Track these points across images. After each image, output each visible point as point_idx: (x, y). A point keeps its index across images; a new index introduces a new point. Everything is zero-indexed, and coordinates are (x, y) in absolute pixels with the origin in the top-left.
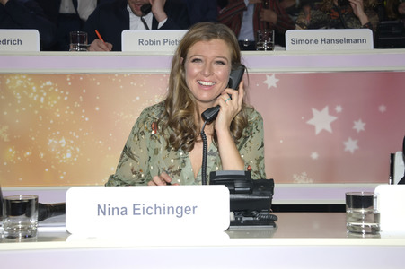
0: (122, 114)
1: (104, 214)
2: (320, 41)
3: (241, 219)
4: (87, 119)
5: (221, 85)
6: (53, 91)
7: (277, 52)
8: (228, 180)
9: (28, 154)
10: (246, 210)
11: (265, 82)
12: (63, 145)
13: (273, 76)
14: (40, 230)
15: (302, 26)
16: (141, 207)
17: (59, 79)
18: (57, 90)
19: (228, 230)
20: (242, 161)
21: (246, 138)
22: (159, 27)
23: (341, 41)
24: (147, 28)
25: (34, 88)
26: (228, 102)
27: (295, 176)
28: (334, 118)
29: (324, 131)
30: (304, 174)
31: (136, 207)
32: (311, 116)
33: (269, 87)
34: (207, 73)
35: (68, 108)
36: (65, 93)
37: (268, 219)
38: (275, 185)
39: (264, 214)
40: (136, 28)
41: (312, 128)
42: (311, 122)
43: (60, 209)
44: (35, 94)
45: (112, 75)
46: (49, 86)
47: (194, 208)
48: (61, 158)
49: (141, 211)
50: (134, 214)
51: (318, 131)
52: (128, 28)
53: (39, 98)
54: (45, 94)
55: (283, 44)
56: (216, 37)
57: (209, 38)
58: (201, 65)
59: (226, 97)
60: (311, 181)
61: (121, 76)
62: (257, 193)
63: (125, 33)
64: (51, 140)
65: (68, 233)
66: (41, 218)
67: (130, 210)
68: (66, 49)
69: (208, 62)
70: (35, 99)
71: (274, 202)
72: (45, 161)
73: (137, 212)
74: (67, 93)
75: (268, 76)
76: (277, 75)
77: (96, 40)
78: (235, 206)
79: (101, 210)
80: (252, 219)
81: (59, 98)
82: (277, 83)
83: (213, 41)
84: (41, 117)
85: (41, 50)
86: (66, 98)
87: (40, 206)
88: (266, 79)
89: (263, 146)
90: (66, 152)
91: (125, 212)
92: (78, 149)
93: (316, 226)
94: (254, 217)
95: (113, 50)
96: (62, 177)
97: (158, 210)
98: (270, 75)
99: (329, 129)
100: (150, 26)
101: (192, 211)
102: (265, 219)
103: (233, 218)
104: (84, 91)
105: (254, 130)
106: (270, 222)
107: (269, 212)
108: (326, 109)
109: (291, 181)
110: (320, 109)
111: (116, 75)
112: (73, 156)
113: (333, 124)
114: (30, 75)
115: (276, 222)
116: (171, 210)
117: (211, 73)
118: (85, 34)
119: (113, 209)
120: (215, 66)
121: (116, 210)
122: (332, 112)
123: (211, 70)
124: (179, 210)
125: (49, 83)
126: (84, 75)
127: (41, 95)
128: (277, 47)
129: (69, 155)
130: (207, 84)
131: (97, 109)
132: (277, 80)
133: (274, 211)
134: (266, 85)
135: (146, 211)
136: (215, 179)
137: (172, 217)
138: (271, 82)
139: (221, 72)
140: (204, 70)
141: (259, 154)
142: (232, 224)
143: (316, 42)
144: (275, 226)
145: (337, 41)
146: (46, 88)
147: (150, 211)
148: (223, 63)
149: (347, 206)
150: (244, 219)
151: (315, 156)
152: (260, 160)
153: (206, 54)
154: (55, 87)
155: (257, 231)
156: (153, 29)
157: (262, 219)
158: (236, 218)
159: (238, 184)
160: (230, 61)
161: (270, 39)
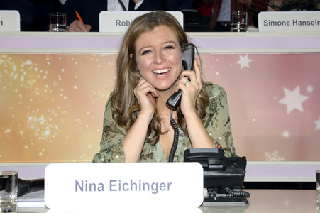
0: (99, 92)
1: (82, 189)
2: (292, 23)
3: (215, 195)
4: (65, 98)
5: (176, 69)
6: (33, 69)
7: (251, 33)
8: (201, 158)
9: (8, 131)
10: (219, 187)
11: (238, 62)
12: (42, 123)
13: (246, 56)
14: (20, 205)
15: (275, 8)
16: (117, 183)
17: (38, 58)
18: (36, 69)
19: (201, 206)
20: (211, 139)
21: (211, 115)
22: (136, 8)
23: (312, 23)
24: (125, 10)
25: (14, 67)
26: (187, 84)
27: (267, 154)
28: (305, 98)
29: (295, 111)
30: (276, 152)
31: (113, 183)
32: (283, 95)
33: (242, 67)
34: (159, 61)
35: (47, 86)
36: (44, 72)
37: (241, 196)
38: (247, 162)
39: (237, 191)
40: (113, 10)
41: (284, 107)
42: (283, 101)
43: (39, 185)
44: (15, 73)
45: (90, 55)
46: (29, 66)
47: (169, 184)
48: (41, 135)
49: (117, 188)
50: (111, 190)
51: (289, 110)
52: (106, 9)
53: (19, 77)
54: (25, 73)
55: (256, 26)
56: (157, 24)
57: (151, 27)
58: (151, 55)
59: (184, 80)
60: (283, 159)
61: (98, 56)
62: (230, 170)
63: (102, 15)
64: (30, 118)
65: (47, 208)
66: (20, 194)
67: (107, 186)
68: (46, 29)
69: (158, 50)
70: (15, 78)
71: (247, 179)
72: (25, 138)
73: (113, 188)
74: (46, 72)
75: (241, 57)
76: (250, 56)
77: (75, 21)
78: (208, 182)
79: (79, 186)
80: (225, 195)
81: (39, 77)
82: (250, 64)
83: (156, 29)
84: (20, 95)
85: (21, 31)
86: (45, 77)
87: (20, 182)
88: (239, 59)
89: (229, 120)
90: (44, 130)
91: (101, 188)
92: (56, 127)
93: (287, 203)
94: (226, 193)
95: (91, 31)
96: (40, 154)
97: (134, 186)
98: (243, 55)
99: (300, 108)
100: (127, 7)
101: (166, 188)
102: (238, 196)
103: (206, 195)
104: (63, 70)
105: (219, 107)
106: (243, 198)
107: (241, 188)
108: (297, 89)
109: (263, 159)
110: (292, 89)
111: (94, 55)
112: (52, 133)
113: (304, 104)
114: (10, 55)
115: (248, 199)
116: (146, 186)
117: (163, 60)
118: (64, 15)
119: (90, 185)
120: (165, 52)
121: (93, 186)
122: (303, 92)
123: (162, 57)
124: (155, 187)
125: (29, 62)
126: (63, 55)
127: (21, 74)
128: (250, 28)
129: (47, 133)
130: (162, 71)
131: (75, 87)
132: (250, 60)
133: (246, 188)
134: (240, 65)
135: (122, 187)
136: (189, 157)
137: (148, 193)
138: (244, 62)
139: (172, 56)
140: (155, 60)
141: (226, 130)
142: (205, 200)
143: (288, 23)
144: (247, 202)
145: (309, 23)
146: (26, 67)
147: (126, 187)
148: (171, 47)
149: (318, 184)
150: (218, 195)
151: (286, 134)
152: (227, 135)
153: (153, 43)
154: (35, 67)
155: (230, 207)
156: (130, 10)
157: (235, 196)
158: (210, 195)
159: (211, 162)
160: (177, 43)
161: (243, 20)
